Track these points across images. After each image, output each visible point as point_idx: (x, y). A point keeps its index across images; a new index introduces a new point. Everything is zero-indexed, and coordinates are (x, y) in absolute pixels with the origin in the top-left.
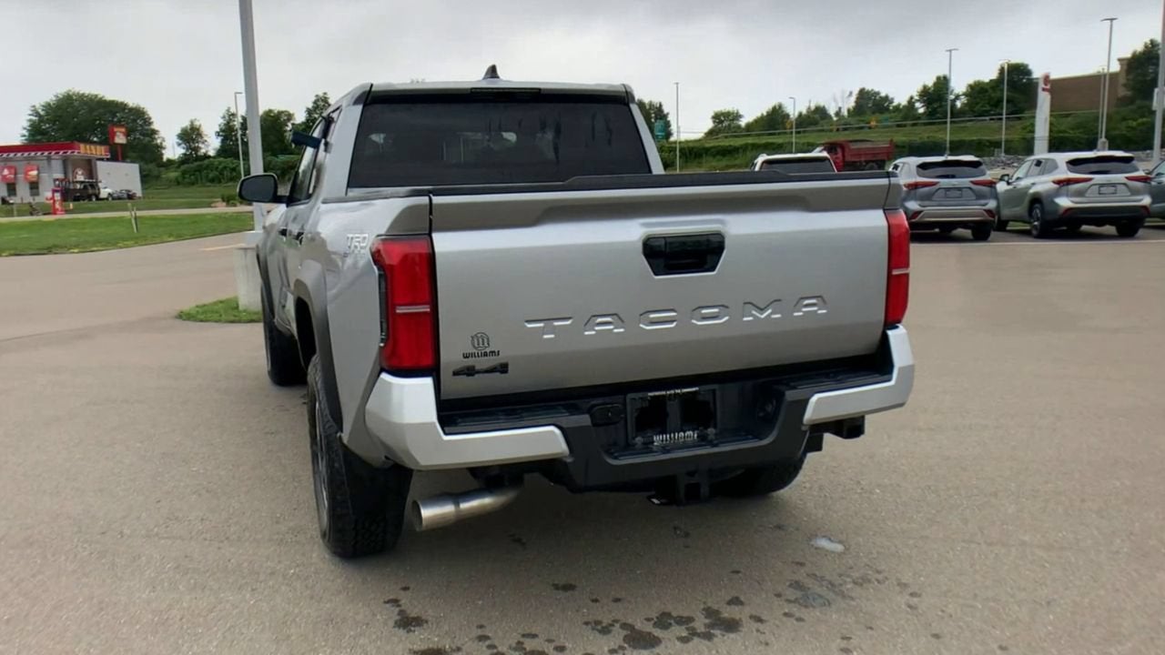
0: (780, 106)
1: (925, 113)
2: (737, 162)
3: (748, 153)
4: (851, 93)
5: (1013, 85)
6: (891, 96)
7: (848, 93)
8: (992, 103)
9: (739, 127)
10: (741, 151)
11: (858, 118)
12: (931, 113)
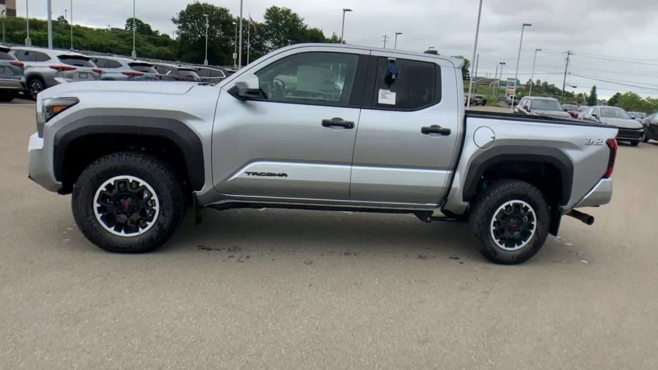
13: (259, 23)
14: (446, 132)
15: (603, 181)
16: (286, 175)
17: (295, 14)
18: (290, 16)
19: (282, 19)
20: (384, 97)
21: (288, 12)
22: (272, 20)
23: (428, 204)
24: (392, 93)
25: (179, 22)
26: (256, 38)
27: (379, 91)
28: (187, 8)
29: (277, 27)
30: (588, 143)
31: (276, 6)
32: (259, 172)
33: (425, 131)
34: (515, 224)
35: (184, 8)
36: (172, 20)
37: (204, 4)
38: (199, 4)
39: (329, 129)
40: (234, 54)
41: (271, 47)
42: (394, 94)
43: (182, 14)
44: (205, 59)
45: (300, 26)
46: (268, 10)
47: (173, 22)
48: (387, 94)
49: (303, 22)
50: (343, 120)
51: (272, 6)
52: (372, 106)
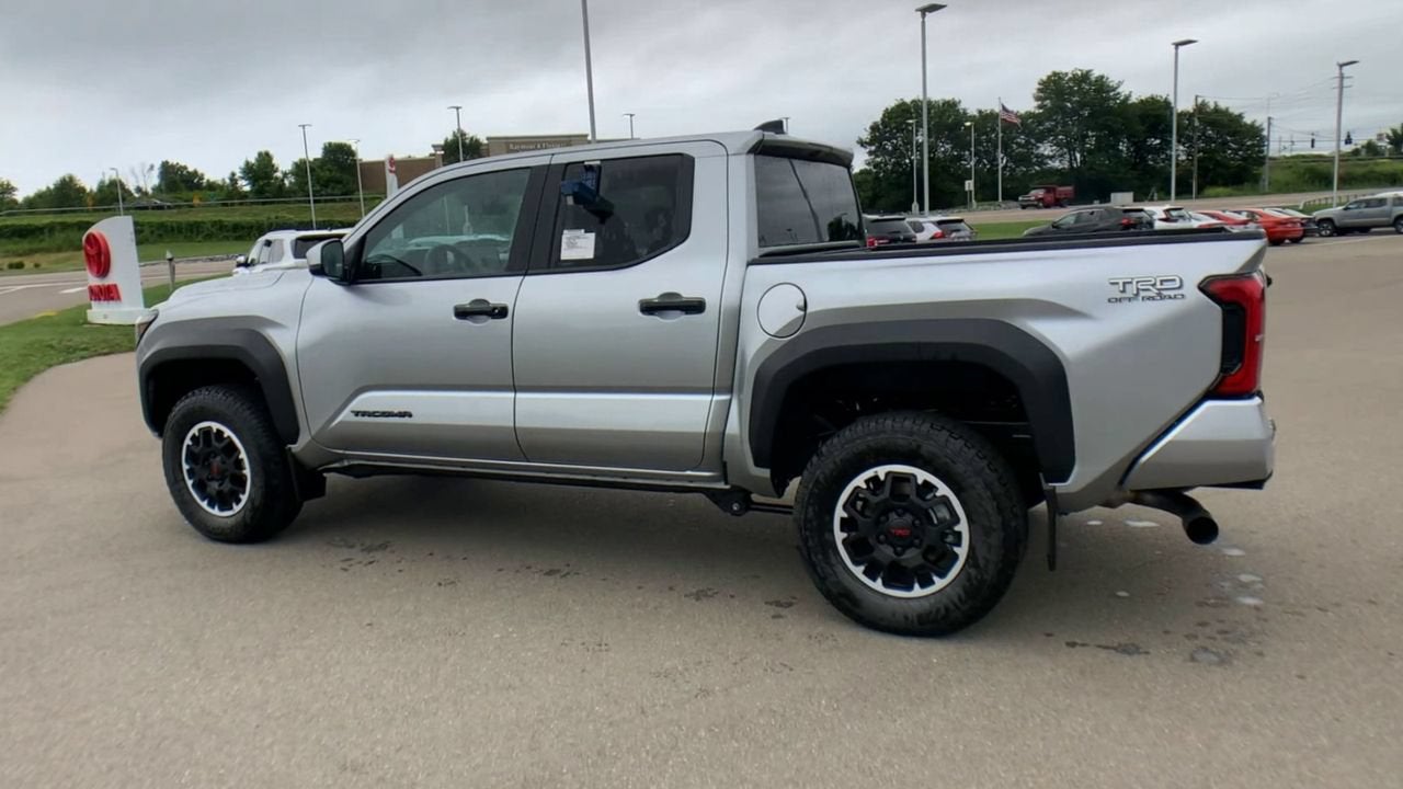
0: (71, 179)
1: (251, 191)
2: (44, 245)
3: (57, 234)
4: (152, 167)
5: (336, 161)
6: (200, 171)
7: (148, 167)
8: (321, 182)
9: (15, 202)
10: (46, 231)
11: (173, 195)
12: (259, 192)
13: (1022, 112)
14: (696, 307)
15: (1208, 409)
16: (410, 415)
17: (1102, 77)
18: (1090, 84)
19: (1072, 93)
20: (572, 246)
21: (1085, 76)
22: (1051, 99)
23: (689, 473)
24: (588, 235)
25: (871, 143)
26: (1016, 143)
27: (562, 234)
28: (884, 115)
29: (1063, 109)
30: (1119, 295)
31: (1057, 70)
32: (371, 409)
33: (649, 308)
34: (903, 529)
35: (878, 118)
36: (858, 142)
37: (913, 101)
38: (904, 104)
39: (467, 323)
40: (967, 182)
41: (1051, 154)
42: (592, 236)
43: (874, 128)
44: (913, 201)
45: (1115, 99)
46: (1043, 83)
47: (859, 146)
48: (578, 237)
49: (1119, 90)
50: (488, 303)
51: (1049, 73)
52: (549, 267)
